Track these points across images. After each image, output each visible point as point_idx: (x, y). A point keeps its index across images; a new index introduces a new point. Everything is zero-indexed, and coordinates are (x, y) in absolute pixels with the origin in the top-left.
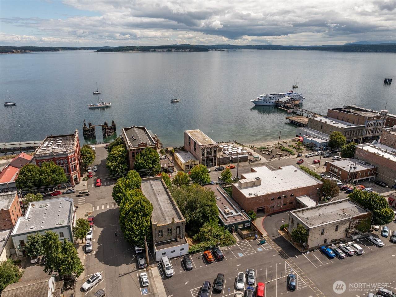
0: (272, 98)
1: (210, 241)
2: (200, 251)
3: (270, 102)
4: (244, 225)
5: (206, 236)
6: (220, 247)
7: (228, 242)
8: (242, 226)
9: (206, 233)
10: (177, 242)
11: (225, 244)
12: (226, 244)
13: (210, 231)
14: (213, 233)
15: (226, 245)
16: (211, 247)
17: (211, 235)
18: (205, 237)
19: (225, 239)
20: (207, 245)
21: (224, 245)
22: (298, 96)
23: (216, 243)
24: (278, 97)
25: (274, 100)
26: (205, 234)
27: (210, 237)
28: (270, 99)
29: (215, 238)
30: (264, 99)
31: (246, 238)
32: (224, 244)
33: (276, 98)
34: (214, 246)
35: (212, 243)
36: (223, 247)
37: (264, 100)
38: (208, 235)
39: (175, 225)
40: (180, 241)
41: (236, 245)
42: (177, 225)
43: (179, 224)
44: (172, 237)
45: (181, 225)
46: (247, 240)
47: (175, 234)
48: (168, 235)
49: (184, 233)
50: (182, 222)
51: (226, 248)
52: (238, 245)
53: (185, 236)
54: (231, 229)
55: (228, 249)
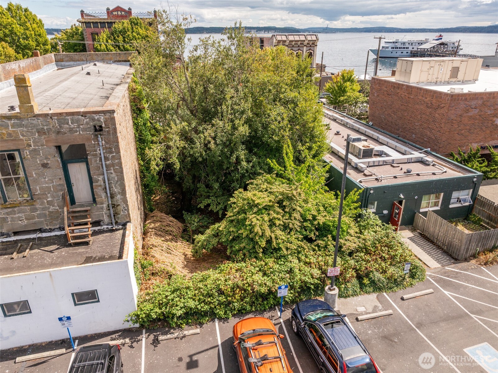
0: (407, 46)
1: (279, 258)
2: (212, 315)
3: (402, 53)
4: (447, 200)
5: (257, 229)
6: (340, 296)
7: (384, 272)
8: (436, 204)
9: (259, 212)
10: (64, 251)
11: (366, 281)
12: (373, 283)
13: (280, 203)
14: (297, 215)
15: (376, 287)
16: (284, 293)
17: (285, 228)
18: (251, 231)
19: (368, 252)
20: (259, 277)
21: (362, 286)
22: (452, 44)
23: (316, 272)
24: (417, 44)
25: (410, 49)
26: (253, 218)
27: (279, 232)
28: (402, 46)
29: (310, 240)
30: (393, 46)
31: (474, 256)
32: (359, 278)
33: (414, 44)
34: (305, 289)
35: (291, 271)
36: (355, 294)
37: (392, 48)
38: (272, 224)
39: (41, 132)
40: (87, 243)
41: (431, 290)
42: (58, 133)
43: (71, 130)
44: (39, 216)
45: (89, 139)
46: (486, 264)
47: (53, 197)
48: (5, 201)
49: (119, 197)
50: (93, 120)
51: (376, 307)
52: (446, 293)
53: (129, 222)
54: (385, 212)
55: (390, 311)
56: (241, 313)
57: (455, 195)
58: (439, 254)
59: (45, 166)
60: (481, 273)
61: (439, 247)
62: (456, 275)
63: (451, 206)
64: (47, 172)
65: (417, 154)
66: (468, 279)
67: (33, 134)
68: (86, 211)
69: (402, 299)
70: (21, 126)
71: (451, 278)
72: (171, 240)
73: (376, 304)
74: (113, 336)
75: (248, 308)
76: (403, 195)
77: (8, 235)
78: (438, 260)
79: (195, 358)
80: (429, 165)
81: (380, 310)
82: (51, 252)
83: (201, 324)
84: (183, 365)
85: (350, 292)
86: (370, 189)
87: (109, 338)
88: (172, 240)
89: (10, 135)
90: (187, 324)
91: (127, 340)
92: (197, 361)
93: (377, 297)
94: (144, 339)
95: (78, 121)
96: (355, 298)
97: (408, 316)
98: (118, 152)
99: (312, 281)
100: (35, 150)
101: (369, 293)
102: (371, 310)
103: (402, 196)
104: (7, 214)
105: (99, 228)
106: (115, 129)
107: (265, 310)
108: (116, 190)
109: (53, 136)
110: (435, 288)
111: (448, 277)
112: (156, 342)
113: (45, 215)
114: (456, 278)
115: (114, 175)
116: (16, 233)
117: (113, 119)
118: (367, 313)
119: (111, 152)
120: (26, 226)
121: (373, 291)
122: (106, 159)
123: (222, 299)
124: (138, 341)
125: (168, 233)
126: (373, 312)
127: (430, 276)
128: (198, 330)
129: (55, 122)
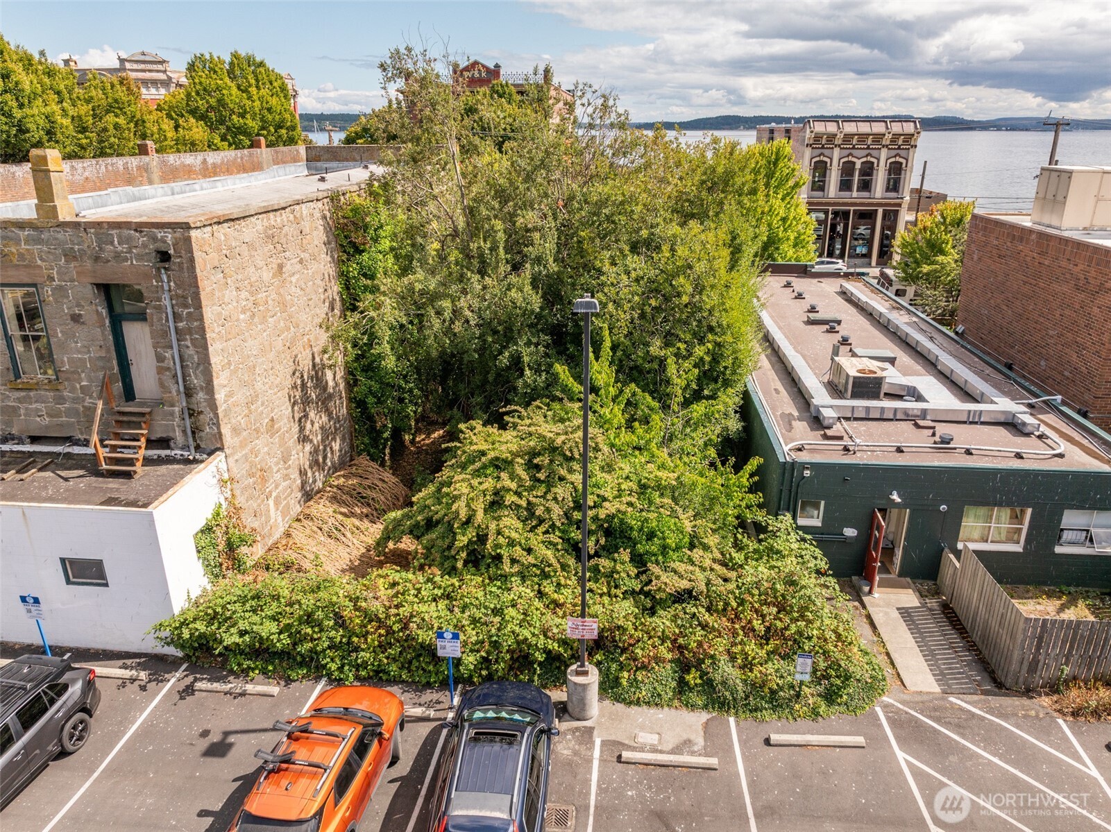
4: (1046, 530)
6: (605, 694)
9: (480, 471)
14: (563, 492)
15: (713, 699)
16: (452, 649)
19: (722, 612)
21: (684, 687)
23: (564, 627)
35: (503, 615)
38: (501, 501)
39: (70, 256)
40: (128, 475)
41: (860, 740)
42: (97, 259)
43: (117, 256)
44: (69, 413)
45: (147, 277)
46: (1075, 714)
47: (90, 380)
48: (17, 376)
49: (201, 396)
50: (155, 239)
51: (688, 742)
52: (901, 755)
53: (221, 449)
54: (850, 532)
55: (713, 761)
56: (378, 678)
57: (1072, 519)
58: (961, 663)
59: (76, 318)
60: (1045, 729)
61: (972, 647)
62: (964, 723)
63: (1058, 550)
64: (80, 331)
65: (1003, 404)
66: (992, 737)
67: (57, 259)
68: (143, 414)
69: (767, 742)
70: (39, 241)
71: (947, 725)
72: (361, 517)
73: (692, 737)
74: (129, 662)
75: (394, 668)
76: (900, 496)
77: (21, 442)
78: (941, 677)
79: (231, 739)
80: (1028, 435)
81: (693, 753)
82: (66, 479)
83: (289, 681)
84: (204, 744)
85: (644, 693)
86: (803, 466)
87: (120, 662)
88: (367, 516)
89: (21, 256)
90: (264, 672)
91: (143, 675)
92: (231, 745)
93: (706, 725)
94: (173, 680)
95: (128, 240)
96: (653, 711)
97: (752, 784)
98: (199, 307)
99: (541, 641)
100: (60, 288)
101: (692, 707)
102: (669, 747)
103: (895, 497)
104: (19, 400)
105: (167, 452)
106: (192, 260)
107: (429, 685)
108: (196, 381)
109: (89, 264)
110: (877, 740)
111: (937, 720)
112: (189, 690)
113: (77, 413)
114: (959, 728)
115: (191, 351)
116: (34, 440)
117: (188, 240)
118: (654, 750)
119: (186, 306)
120: (47, 427)
121: (705, 707)
122: (177, 317)
123: (338, 635)
124: (162, 681)
125: (362, 499)
126: (672, 752)
127: (886, 707)
128: (275, 690)
129: (91, 238)
